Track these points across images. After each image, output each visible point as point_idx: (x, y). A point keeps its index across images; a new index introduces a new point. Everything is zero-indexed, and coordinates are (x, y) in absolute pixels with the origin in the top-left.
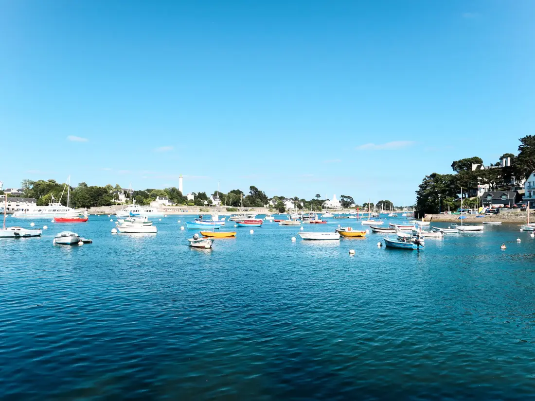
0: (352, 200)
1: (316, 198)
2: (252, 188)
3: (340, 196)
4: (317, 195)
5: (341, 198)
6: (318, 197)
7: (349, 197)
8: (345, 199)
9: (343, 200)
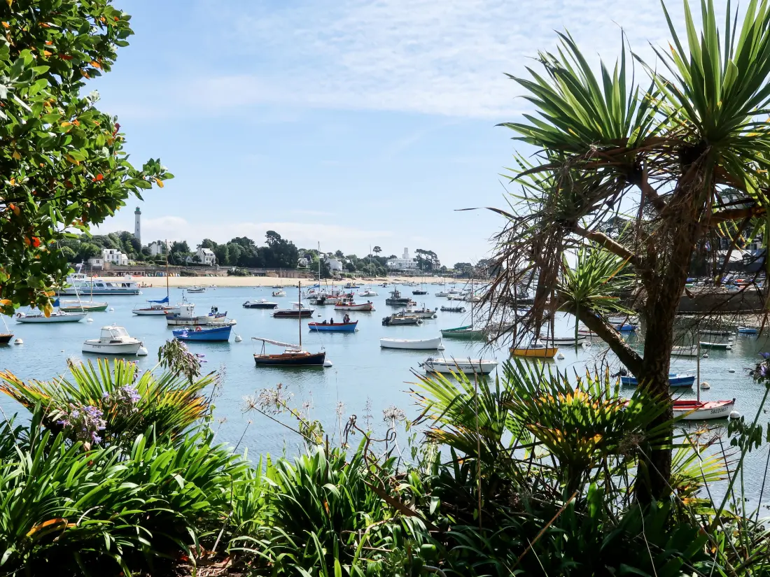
0: (436, 257)
1: (374, 254)
2: (271, 234)
3: (416, 250)
4: (376, 248)
5: (417, 254)
6: (377, 251)
7: (430, 253)
8: (424, 256)
9: (418, 257)
